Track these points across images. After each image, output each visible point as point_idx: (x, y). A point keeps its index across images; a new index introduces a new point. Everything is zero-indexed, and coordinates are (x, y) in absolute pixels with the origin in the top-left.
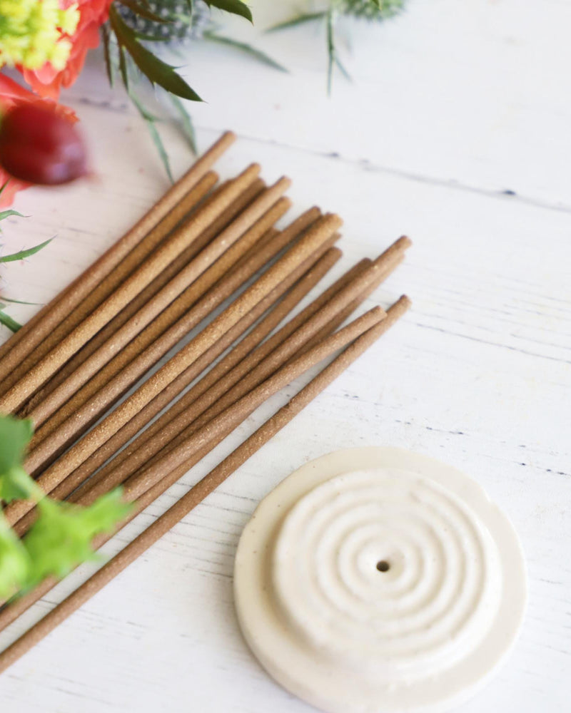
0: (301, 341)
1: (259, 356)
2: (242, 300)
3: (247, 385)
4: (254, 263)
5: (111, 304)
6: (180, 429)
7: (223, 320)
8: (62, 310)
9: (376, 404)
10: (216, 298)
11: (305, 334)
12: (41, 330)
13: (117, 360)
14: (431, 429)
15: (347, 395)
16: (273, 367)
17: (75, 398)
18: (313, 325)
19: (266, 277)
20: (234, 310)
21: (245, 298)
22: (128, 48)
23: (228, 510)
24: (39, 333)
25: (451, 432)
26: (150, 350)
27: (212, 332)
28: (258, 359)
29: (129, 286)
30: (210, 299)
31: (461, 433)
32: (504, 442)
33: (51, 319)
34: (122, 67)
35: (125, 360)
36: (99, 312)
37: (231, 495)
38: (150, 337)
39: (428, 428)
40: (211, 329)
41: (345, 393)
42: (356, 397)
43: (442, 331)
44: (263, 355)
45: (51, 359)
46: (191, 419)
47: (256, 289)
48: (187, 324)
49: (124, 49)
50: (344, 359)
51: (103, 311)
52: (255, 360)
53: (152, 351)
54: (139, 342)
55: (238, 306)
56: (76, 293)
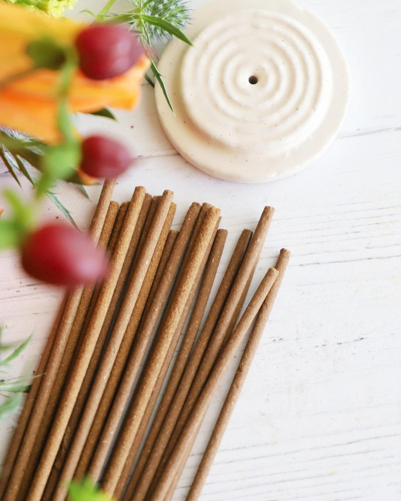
0: (230, 318)
1: (205, 339)
2: (177, 304)
3: (207, 366)
4: (172, 269)
5: (88, 344)
6: (176, 419)
7: (170, 324)
8: (57, 359)
9: (296, 339)
10: (158, 308)
11: (231, 311)
12: (50, 380)
13: (110, 383)
14: (341, 344)
15: (274, 341)
16: (219, 345)
17: (94, 426)
18: (233, 303)
19: (187, 278)
20: (175, 313)
21: (178, 301)
22: (22, 156)
23: (231, 462)
24: (49, 384)
25: (356, 340)
26: (131, 369)
27: (167, 337)
28: (206, 342)
29: (95, 325)
30: (154, 311)
31: (362, 339)
32: (394, 334)
33: (53, 369)
34: (22, 169)
35: (115, 381)
36: (83, 354)
37: (229, 450)
38: (125, 355)
39: (338, 344)
40: (166, 335)
41: (273, 339)
42: (281, 339)
43: (318, 264)
44: (208, 338)
45: (66, 406)
46: (180, 408)
47: (184, 291)
48: (147, 337)
49: (19, 157)
50: (264, 318)
51: (86, 352)
52: (204, 344)
53: (132, 369)
54: (119, 363)
55: (177, 309)
56: (61, 341)
